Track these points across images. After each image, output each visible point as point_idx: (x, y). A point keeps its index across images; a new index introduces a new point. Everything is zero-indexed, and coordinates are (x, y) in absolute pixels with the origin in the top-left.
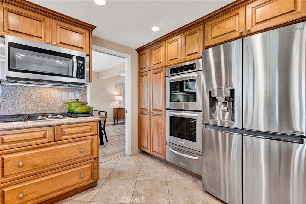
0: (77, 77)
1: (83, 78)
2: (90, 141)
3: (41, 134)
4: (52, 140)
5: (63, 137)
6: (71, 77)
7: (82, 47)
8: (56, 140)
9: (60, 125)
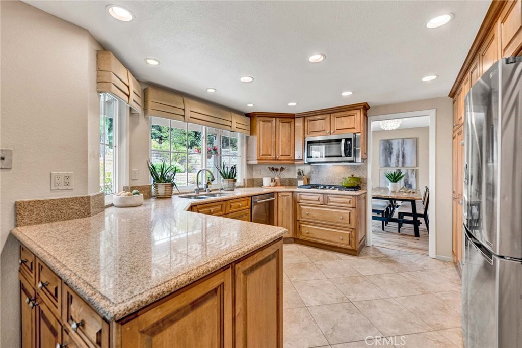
0: (346, 156)
1: (351, 156)
2: (349, 212)
3: (316, 198)
4: (322, 203)
5: (329, 203)
6: (341, 156)
7: (354, 127)
8: (324, 204)
9: (327, 194)
